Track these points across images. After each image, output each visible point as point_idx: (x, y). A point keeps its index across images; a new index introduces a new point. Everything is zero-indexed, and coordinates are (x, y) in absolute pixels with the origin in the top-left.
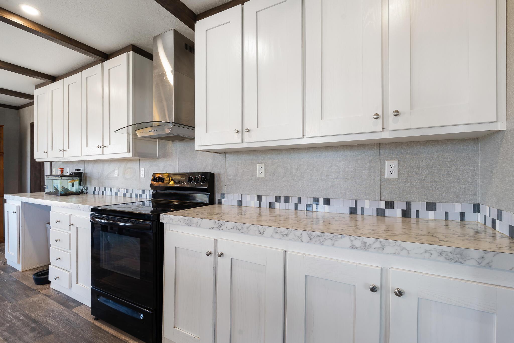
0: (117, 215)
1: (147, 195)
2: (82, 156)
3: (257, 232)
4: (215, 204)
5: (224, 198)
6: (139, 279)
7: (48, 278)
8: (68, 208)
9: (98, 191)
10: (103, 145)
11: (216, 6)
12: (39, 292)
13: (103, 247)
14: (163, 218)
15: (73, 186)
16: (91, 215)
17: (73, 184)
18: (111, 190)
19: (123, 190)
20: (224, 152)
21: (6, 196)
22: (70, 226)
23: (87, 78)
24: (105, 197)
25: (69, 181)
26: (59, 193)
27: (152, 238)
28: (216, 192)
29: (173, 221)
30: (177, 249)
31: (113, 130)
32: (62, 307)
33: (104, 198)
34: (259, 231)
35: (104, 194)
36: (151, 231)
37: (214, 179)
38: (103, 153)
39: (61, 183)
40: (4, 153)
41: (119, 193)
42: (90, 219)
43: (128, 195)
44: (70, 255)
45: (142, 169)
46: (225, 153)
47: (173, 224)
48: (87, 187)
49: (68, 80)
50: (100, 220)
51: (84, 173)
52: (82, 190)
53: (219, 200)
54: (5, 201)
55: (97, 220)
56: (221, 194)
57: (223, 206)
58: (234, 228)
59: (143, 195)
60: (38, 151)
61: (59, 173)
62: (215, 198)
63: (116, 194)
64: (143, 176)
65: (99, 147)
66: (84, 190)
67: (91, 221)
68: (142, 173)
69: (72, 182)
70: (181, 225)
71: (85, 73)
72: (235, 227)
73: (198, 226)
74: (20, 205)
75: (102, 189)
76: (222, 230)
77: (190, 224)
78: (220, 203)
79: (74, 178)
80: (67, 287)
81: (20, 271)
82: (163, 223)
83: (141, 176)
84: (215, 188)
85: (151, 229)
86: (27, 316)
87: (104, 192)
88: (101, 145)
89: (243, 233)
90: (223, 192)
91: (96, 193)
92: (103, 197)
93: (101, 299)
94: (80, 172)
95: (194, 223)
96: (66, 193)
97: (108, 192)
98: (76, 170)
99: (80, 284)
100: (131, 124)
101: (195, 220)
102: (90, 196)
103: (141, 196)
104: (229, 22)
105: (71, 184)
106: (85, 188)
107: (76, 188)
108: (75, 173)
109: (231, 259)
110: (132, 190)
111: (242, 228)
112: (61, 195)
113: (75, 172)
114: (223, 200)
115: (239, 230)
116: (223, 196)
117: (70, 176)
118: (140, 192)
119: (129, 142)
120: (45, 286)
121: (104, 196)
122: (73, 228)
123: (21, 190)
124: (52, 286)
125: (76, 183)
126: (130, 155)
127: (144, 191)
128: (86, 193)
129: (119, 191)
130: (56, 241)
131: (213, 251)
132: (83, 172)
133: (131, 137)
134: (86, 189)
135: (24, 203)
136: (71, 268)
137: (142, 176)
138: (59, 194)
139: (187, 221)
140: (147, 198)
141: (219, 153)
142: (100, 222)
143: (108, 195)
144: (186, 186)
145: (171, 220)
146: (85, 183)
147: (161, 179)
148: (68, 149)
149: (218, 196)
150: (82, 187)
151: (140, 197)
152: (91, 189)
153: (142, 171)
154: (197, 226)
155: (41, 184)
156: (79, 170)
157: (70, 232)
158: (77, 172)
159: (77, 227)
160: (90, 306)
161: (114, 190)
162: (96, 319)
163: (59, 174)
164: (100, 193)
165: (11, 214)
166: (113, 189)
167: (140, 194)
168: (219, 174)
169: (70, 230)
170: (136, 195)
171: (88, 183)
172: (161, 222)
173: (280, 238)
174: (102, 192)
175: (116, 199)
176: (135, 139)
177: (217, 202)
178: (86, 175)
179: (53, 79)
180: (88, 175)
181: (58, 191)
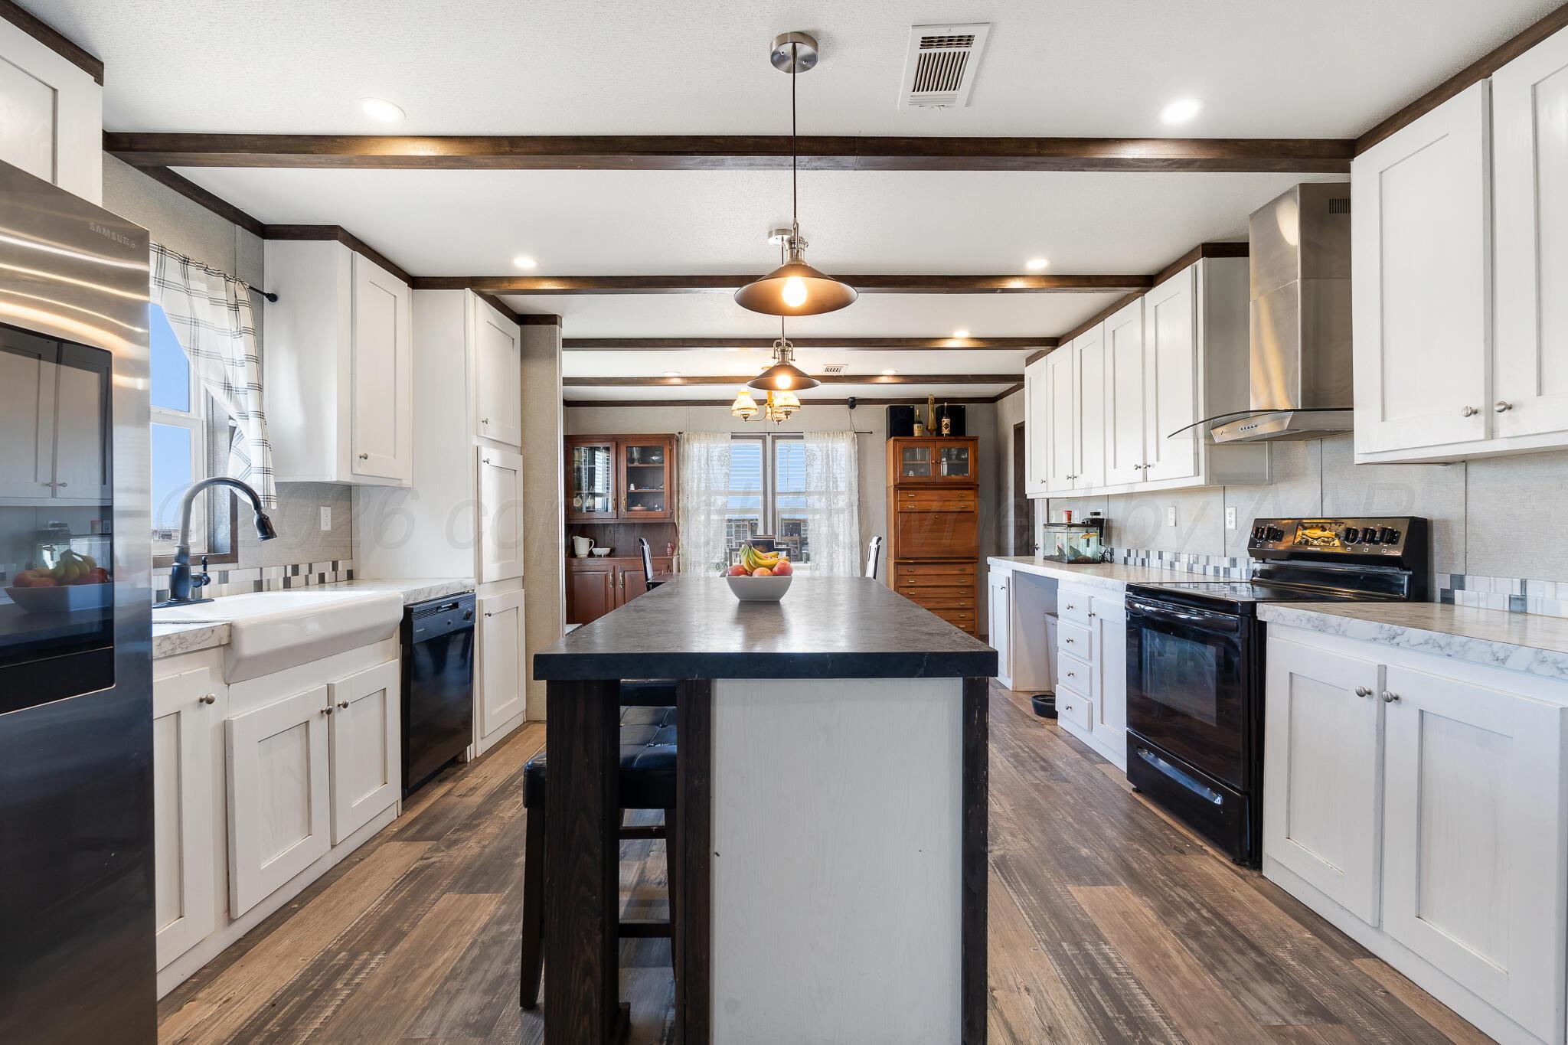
0: (1172, 599)
1: (1241, 570)
2: (1105, 485)
3: (1488, 658)
4: (1432, 600)
5: (1462, 588)
6: (1215, 725)
7: (1054, 706)
8: (1085, 584)
9: (1135, 559)
10: (1146, 464)
11: (1410, 103)
12: (1042, 726)
13: (1147, 657)
14: (1265, 612)
15: (1088, 545)
16: (1126, 597)
17: (1088, 540)
18: (1160, 557)
19: (1186, 556)
20: (1462, 460)
21: (990, 560)
22: (1090, 616)
23: (1114, 331)
24: (1149, 571)
25: (1081, 535)
26: (1066, 558)
27: (1240, 649)
28: (1435, 570)
29: (1284, 619)
30: (1294, 676)
31: (1163, 436)
32: (1079, 756)
33: (1147, 572)
34: (1493, 654)
35: (1147, 565)
36: (1238, 634)
37: (1429, 537)
38: (1145, 480)
39: (1069, 539)
40: (978, 485)
41: (1177, 564)
42: (1124, 604)
43: (1198, 569)
44: (1091, 669)
45: (1230, 510)
46: (1464, 461)
47: (1286, 625)
48: (1112, 549)
49: (1080, 341)
50: (1142, 606)
51: (1108, 520)
52: (1103, 556)
53: (1443, 591)
54: (988, 568)
55: (1137, 605)
56: (1452, 576)
57: (1457, 610)
58: (1426, 643)
59: (1232, 569)
60: (1031, 479)
61: (1065, 520)
62: (1433, 587)
63: (1172, 565)
64: (1233, 526)
65: (1138, 467)
66: (1108, 556)
67: (1126, 609)
68: (1230, 518)
69: (1087, 537)
70: (1303, 629)
71: (1111, 321)
72: (1431, 641)
73: (1340, 633)
74: (1010, 575)
75: (1142, 554)
76: (1398, 644)
77: (1322, 628)
78: (1448, 599)
79: (1090, 529)
80: (1085, 725)
81: (1011, 689)
82: (1265, 623)
83: (1228, 526)
84: (1433, 559)
85: (1237, 630)
86: (1032, 750)
87: (1147, 560)
88: (1140, 463)
89: (1449, 656)
90: (1459, 571)
91: (1131, 561)
92: (1143, 571)
93: (1145, 754)
94: (1098, 517)
95: (1332, 626)
96: (1078, 560)
97: (1155, 561)
98: (1092, 514)
99: (1107, 725)
100: (1201, 418)
101: (1333, 619)
102: (1119, 567)
103: (1227, 571)
104: (1447, 135)
105: (1085, 541)
106: (1109, 549)
107: (1093, 550)
108: (1092, 520)
109: (1422, 712)
110: (1208, 557)
111: (1449, 644)
112: (1070, 562)
113: (1091, 517)
114: (1458, 593)
115: (1440, 649)
116: (1459, 582)
117: (1083, 525)
118: (1226, 563)
119: (1197, 454)
120: (1049, 721)
121: (1147, 569)
122: (1095, 621)
123: (1000, 552)
124: (1062, 722)
125: (1094, 539)
126: (1201, 481)
127: (1234, 562)
128: (1111, 562)
129: (1177, 559)
130: (1068, 642)
131: (1374, 689)
132: (1105, 518)
133: (1202, 442)
134: (1112, 554)
135: (1015, 572)
136: (1091, 695)
137: (1230, 526)
138: (1067, 561)
139: (1315, 621)
140: (1241, 579)
141: (1446, 464)
142: (1144, 610)
143: (1155, 566)
144: (1339, 550)
145: (1281, 617)
146: (1109, 541)
147: (1276, 534)
148: (1082, 473)
149: (1440, 582)
150: (1103, 550)
151: (1224, 573)
152: (1120, 553)
153: (1230, 514)
154: (1337, 632)
155: (1030, 542)
156: (1098, 514)
157: (1090, 629)
158: (1094, 517)
159: (1101, 620)
160: (1125, 770)
161: (1167, 557)
162: (1137, 791)
163: (1064, 522)
164: (1139, 562)
165: (997, 590)
166: (1164, 553)
167: (1225, 568)
168: (1446, 523)
169: (1090, 624)
170: (1217, 570)
171: (1114, 541)
172: (1259, 619)
173: (1552, 676)
174: (1143, 560)
175: (1172, 575)
176: (1210, 445)
177: (1438, 596)
178: (1110, 523)
179: (1054, 342)
180: (1115, 524)
181: (1065, 555)
